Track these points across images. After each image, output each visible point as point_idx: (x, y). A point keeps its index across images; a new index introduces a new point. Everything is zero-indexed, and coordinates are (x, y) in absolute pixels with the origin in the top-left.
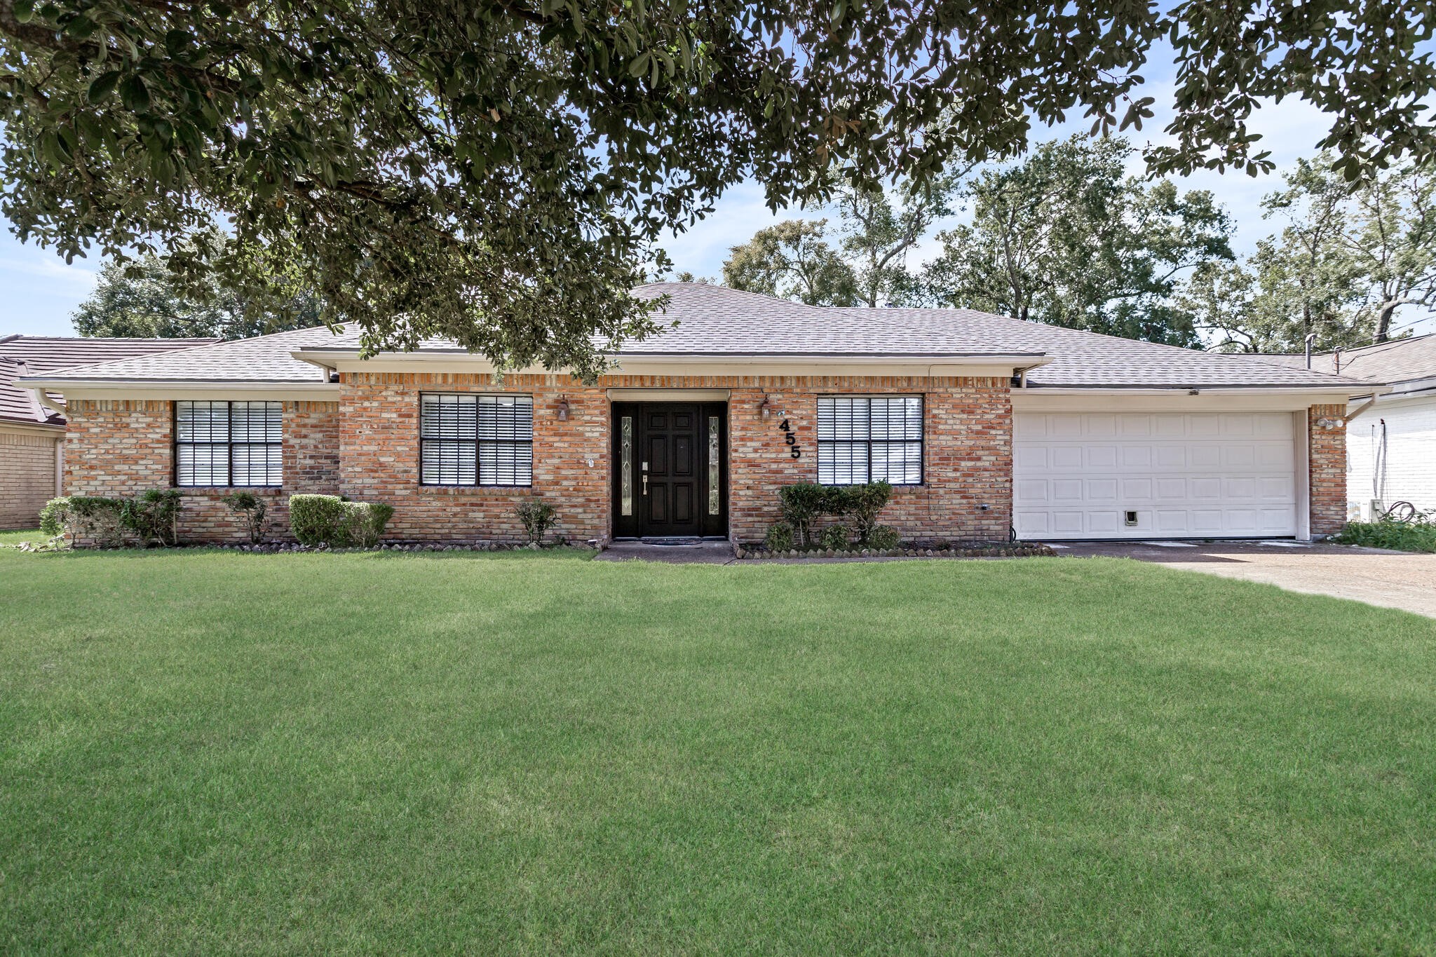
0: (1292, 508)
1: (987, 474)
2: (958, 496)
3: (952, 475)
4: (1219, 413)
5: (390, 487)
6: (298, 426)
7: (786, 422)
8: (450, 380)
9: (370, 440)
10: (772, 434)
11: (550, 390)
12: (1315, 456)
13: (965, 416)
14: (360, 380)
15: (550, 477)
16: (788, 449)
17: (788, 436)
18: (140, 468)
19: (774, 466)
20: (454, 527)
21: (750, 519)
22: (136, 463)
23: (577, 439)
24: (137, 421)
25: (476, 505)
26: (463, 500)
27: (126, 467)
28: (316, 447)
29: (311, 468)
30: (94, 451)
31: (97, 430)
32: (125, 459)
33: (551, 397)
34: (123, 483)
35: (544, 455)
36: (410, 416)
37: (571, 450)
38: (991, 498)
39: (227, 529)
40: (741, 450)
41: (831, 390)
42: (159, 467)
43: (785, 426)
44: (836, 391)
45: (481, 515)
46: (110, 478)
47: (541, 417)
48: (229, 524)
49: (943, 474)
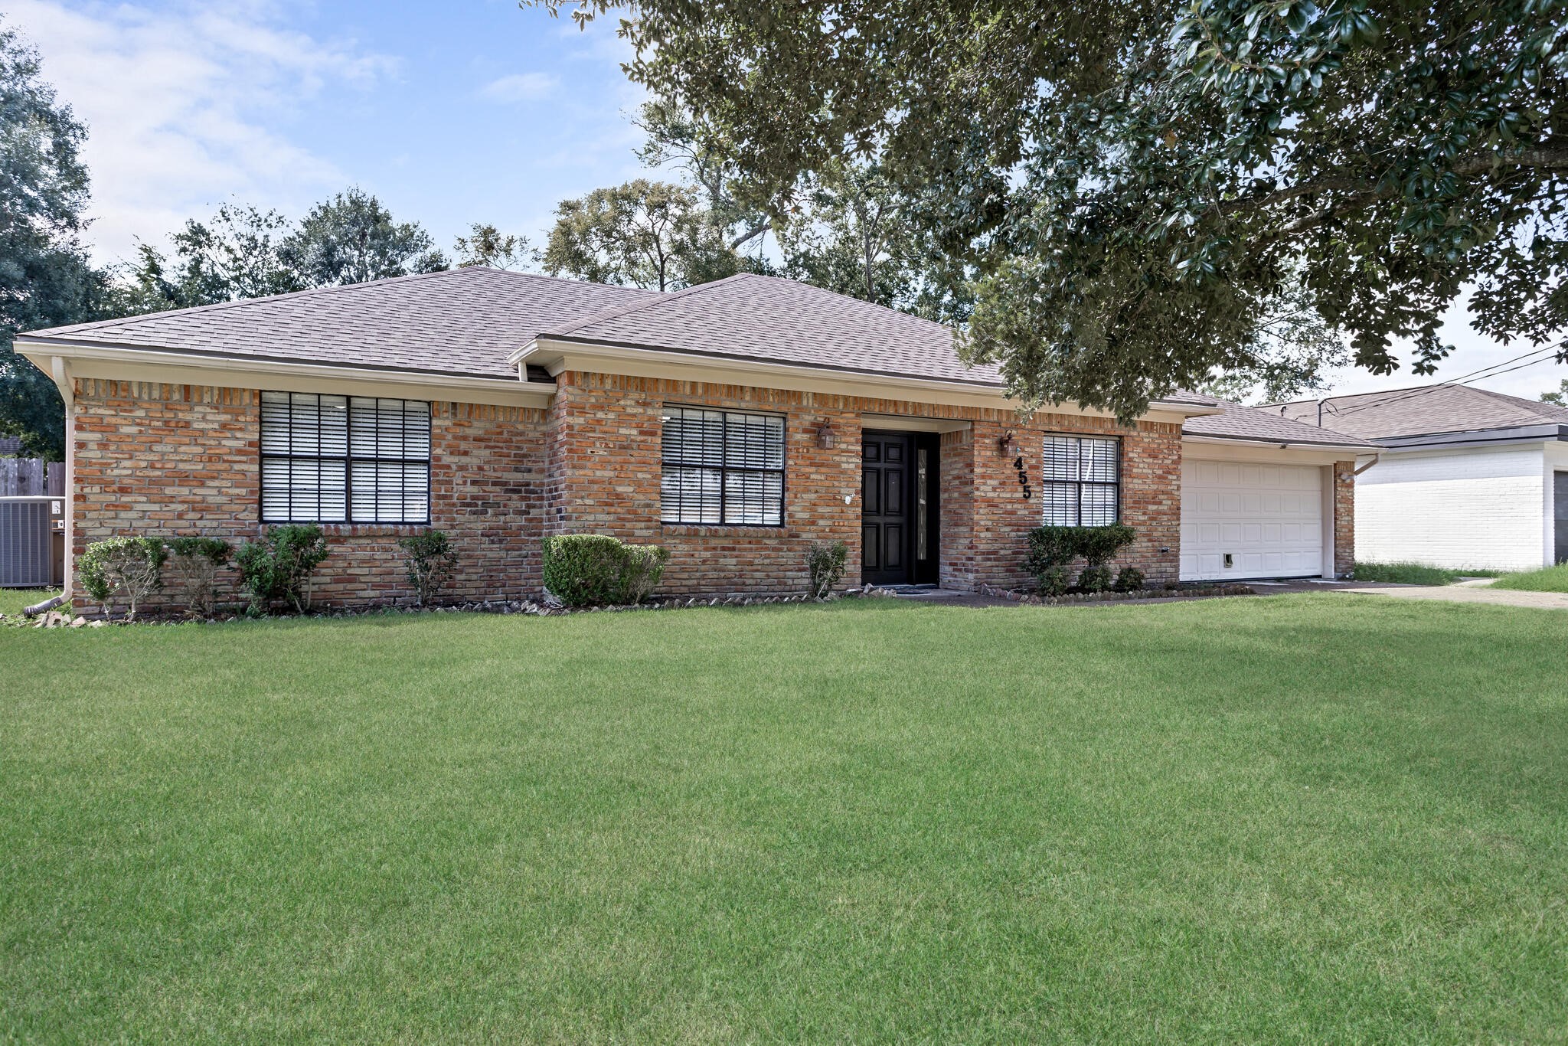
0: (1320, 550)
1: (1165, 518)
2: (1145, 539)
3: (1142, 518)
4: (1281, 465)
5: (628, 525)
6: (455, 438)
7: (1020, 460)
8: (700, 391)
9: (604, 464)
10: (1008, 472)
11: (807, 410)
12: (1339, 505)
13: (1151, 460)
14: (594, 383)
15: (806, 515)
16: (1021, 489)
17: (1021, 475)
18: (210, 493)
19: (1009, 507)
20: (703, 577)
21: (989, 563)
22: (202, 485)
23: (834, 470)
24: (204, 418)
25: (729, 549)
26: (713, 542)
27: (185, 491)
28: (480, 468)
29: (473, 498)
30: (127, 463)
31: (134, 430)
32: (184, 479)
33: (808, 419)
34: (180, 516)
35: (801, 488)
36: (653, 434)
37: (827, 483)
38: (1167, 541)
39: (349, 586)
40: (982, 488)
41: (1055, 429)
42: (243, 492)
43: (1019, 464)
44: (1057, 429)
45: (734, 561)
46: (156, 507)
47: (797, 442)
48: (352, 579)
49: (1135, 518)
